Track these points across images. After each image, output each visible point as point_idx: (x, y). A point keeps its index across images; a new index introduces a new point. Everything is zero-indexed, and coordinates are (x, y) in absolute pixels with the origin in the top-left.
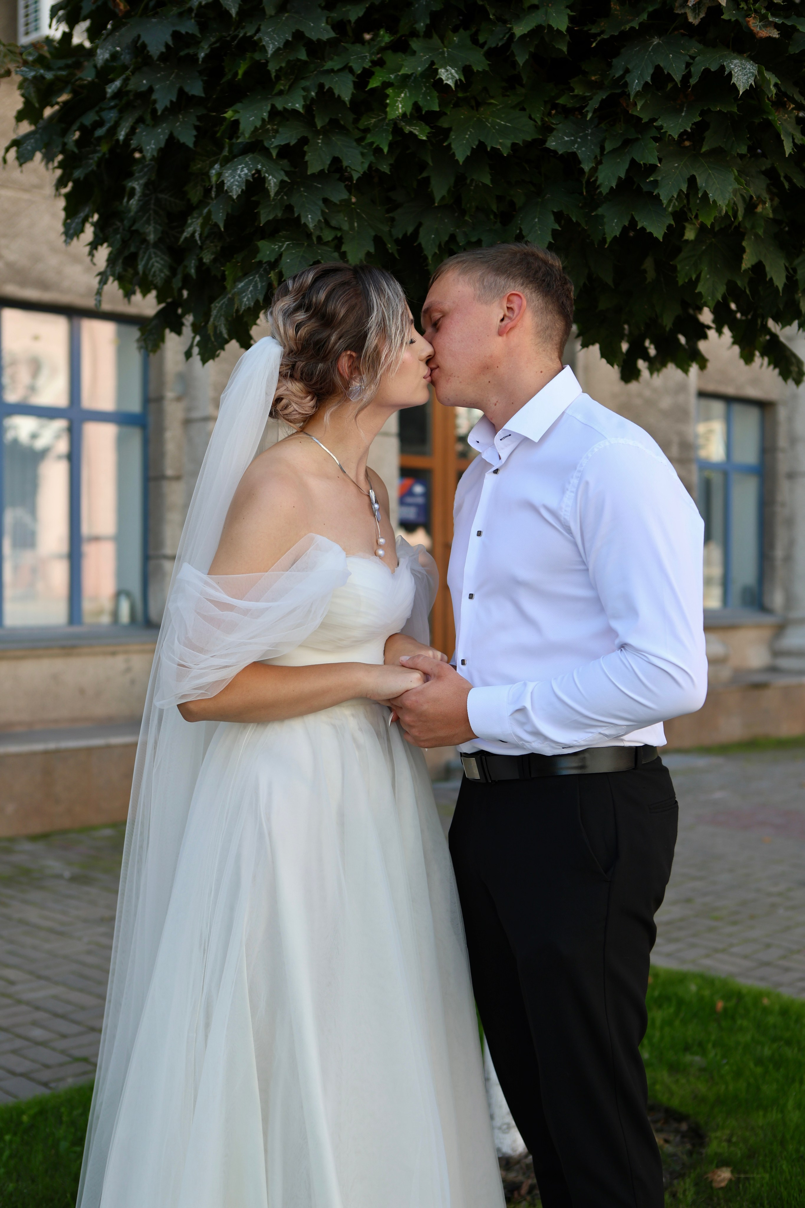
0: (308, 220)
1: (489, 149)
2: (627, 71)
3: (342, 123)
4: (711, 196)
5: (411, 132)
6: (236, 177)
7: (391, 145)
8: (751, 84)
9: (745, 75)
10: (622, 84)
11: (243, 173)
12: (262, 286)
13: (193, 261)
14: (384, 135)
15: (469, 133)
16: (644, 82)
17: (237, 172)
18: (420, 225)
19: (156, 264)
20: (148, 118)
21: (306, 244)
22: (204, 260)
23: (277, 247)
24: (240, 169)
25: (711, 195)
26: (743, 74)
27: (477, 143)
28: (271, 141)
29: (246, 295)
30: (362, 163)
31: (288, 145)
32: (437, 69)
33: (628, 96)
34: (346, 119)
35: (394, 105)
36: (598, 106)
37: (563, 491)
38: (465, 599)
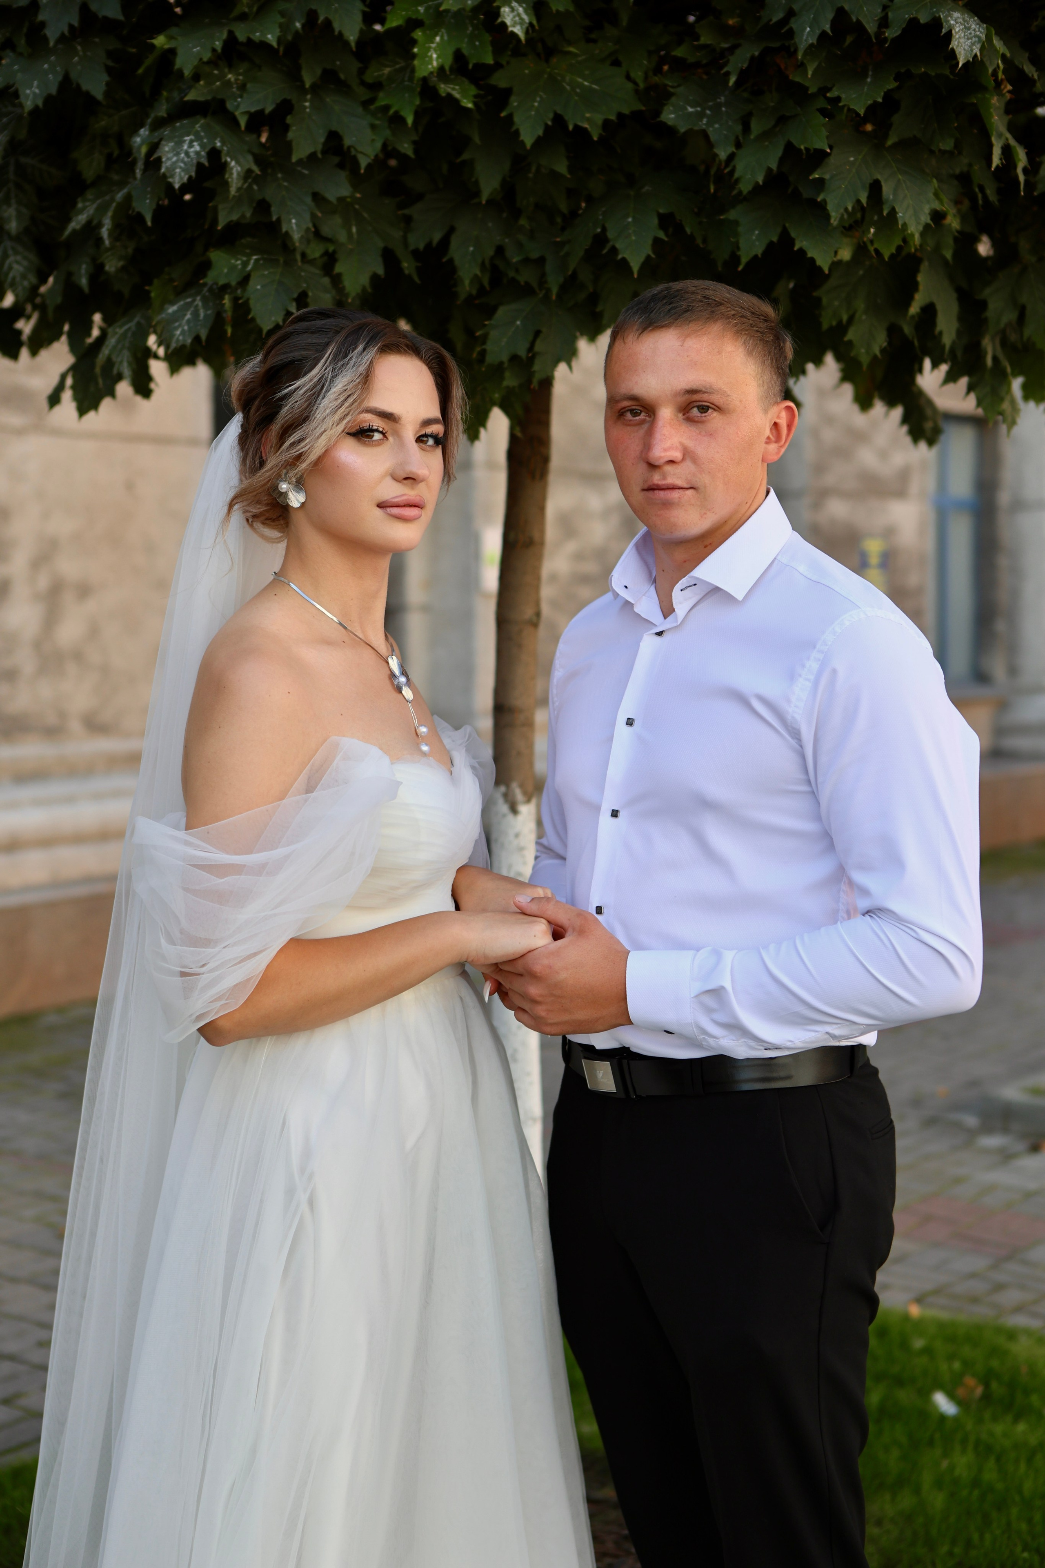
0: (292, 228)
1: (571, 127)
2: (791, 14)
3: (342, 76)
4: (900, 216)
5: (449, 96)
6: (181, 154)
7: (417, 115)
8: (976, 55)
9: (968, 39)
10: (782, 32)
11: (192, 150)
12: (206, 316)
13: (84, 266)
14: (407, 95)
15: (538, 99)
16: (821, 31)
17: (183, 146)
18: (452, 230)
19: (16, 267)
20: (21, 43)
21: (282, 260)
22: (107, 268)
23: (239, 262)
24: (187, 142)
25: (901, 214)
26: (966, 37)
27: (551, 115)
28: (236, 101)
29: (180, 326)
30: (373, 140)
31: (262, 111)
32: (499, 8)
33: (792, 53)
34: (348, 69)
35: (425, 55)
36: (745, 66)
37: (792, 677)
38: (605, 817)
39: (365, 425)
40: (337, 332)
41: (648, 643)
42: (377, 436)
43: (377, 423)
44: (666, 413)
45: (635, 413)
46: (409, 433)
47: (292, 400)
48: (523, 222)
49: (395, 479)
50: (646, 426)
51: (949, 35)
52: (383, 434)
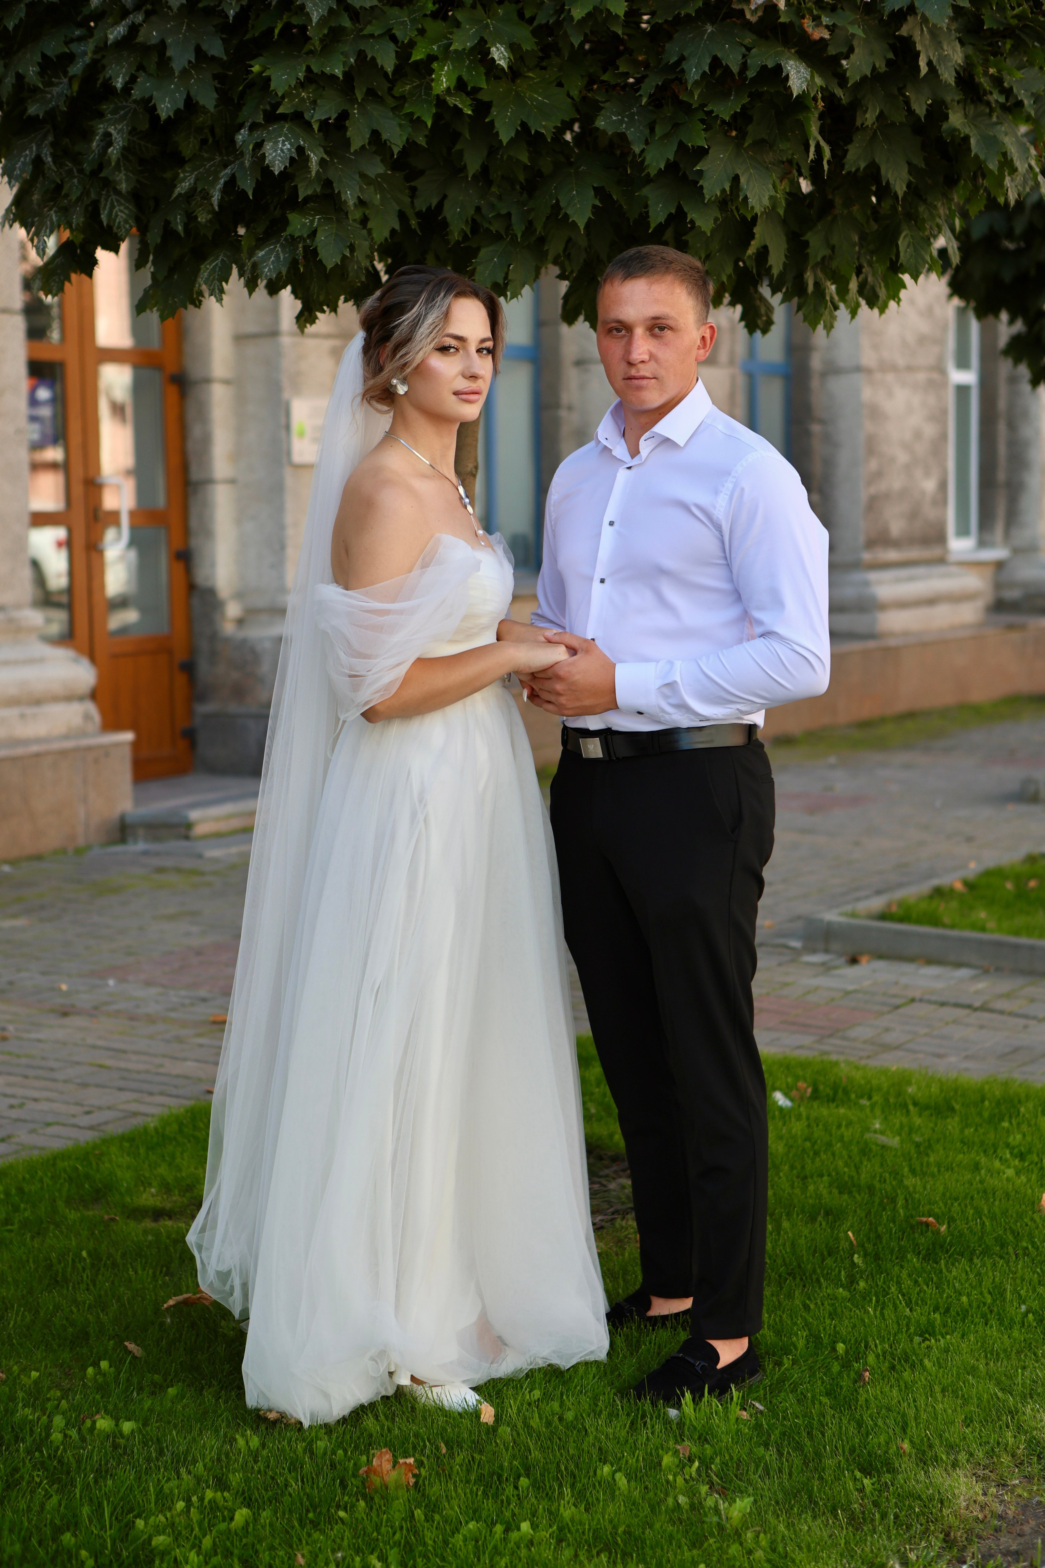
0: (348, 197)
1: (533, 131)
2: (682, 59)
3: (379, 93)
5: (455, 106)
6: (278, 150)
7: (434, 118)
8: (804, 89)
10: (677, 69)
11: (285, 147)
14: (426, 106)
15: (510, 110)
16: (702, 71)
17: (278, 145)
18: (445, 197)
19: (120, 214)
21: (339, 219)
23: (309, 221)
24: (281, 142)
26: (798, 78)
27: (519, 123)
28: (310, 113)
29: (266, 265)
30: (401, 135)
31: (328, 119)
32: (490, 48)
33: (682, 82)
34: (382, 87)
35: (438, 79)
36: (652, 92)
37: (716, 492)
38: (596, 584)
39: (447, 344)
40: (428, 284)
41: (622, 475)
42: (452, 350)
43: (453, 342)
44: (639, 331)
45: (618, 330)
46: (473, 348)
47: (400, 328)
48: (494, 189)
49: (464, 377)
50: (626, 339)
51: (787, 78)
52: (457, 350)
